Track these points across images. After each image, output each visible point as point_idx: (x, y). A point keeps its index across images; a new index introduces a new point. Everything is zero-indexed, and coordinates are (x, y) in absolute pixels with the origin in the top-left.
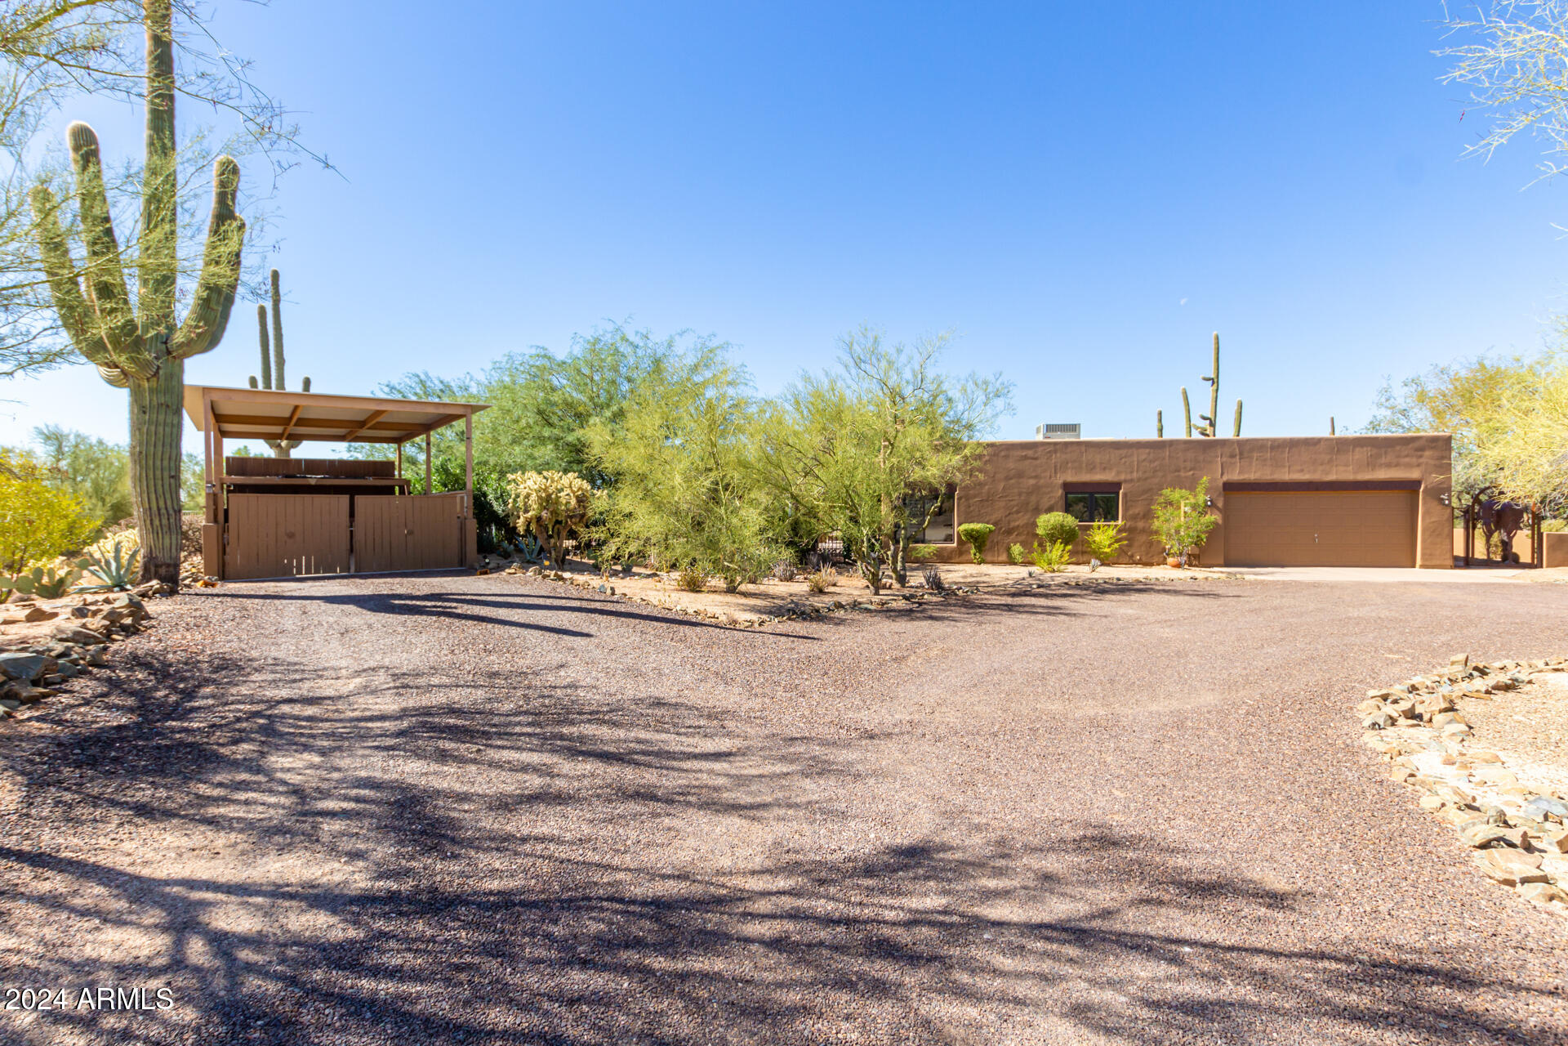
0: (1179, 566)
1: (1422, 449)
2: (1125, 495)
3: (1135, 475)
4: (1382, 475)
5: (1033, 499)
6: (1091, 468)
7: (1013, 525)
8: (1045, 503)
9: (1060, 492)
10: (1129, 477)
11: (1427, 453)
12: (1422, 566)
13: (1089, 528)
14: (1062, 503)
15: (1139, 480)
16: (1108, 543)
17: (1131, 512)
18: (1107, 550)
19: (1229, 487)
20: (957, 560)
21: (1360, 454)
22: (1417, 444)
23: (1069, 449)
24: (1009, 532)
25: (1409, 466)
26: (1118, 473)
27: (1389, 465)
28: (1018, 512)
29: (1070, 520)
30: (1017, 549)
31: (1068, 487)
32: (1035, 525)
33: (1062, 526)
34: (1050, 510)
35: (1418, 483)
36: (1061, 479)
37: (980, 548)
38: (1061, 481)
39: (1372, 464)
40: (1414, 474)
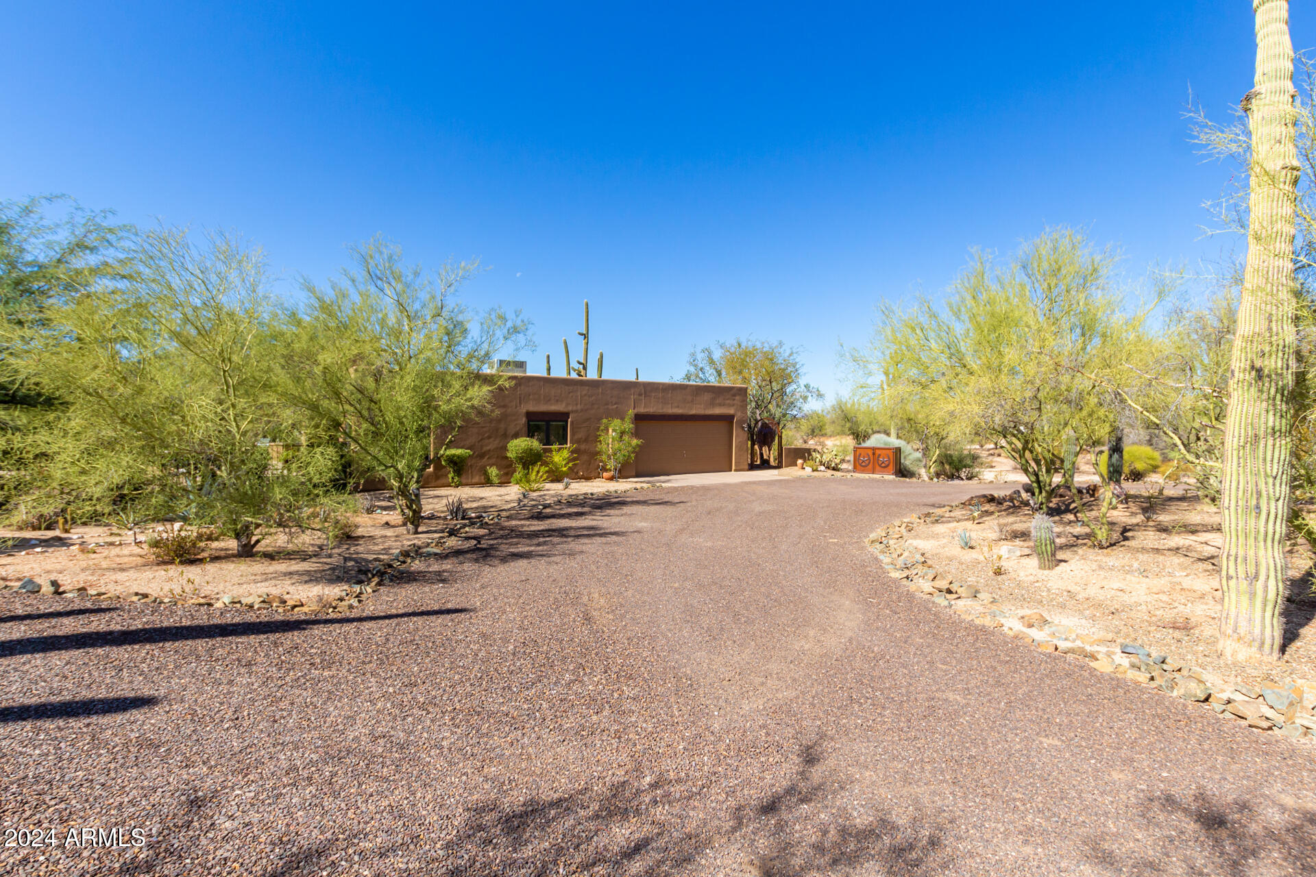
0: (611, 479)
1: (734, 395)
2: (572, 423)
3: (579, 407)
4: (718, 411)
5: (502, 426)
6: (548, 400)
7: (485, 449)
8: (512, 431)
9: (524, 420)
10: (575, 408)
11: (737, 398)
12: (736, 470)
13: (550, 451)
14: (525, 430)
15: (582, 410)
16: (564, 463)
17: (576, 437)
18: (564, 469)
19: (639, 418)
20: (436, 484)
21: (707, 397)
22: (732, 392)
23: (531, 384)
24: (482, 456)
25: (730, 406)
26: (568, 404)
27: (720, 405)
28: (489, 437)
29: (535, 444)
30: (493, 471)
31: (530, 416)
32: (505, 448)
33: (531, 450)
34: (516, 436)
35: (732, 417)
36: (524, 408)
37: (459, 472)
38: (524, 411)
39: (712, 404)
40: (731, 411)
